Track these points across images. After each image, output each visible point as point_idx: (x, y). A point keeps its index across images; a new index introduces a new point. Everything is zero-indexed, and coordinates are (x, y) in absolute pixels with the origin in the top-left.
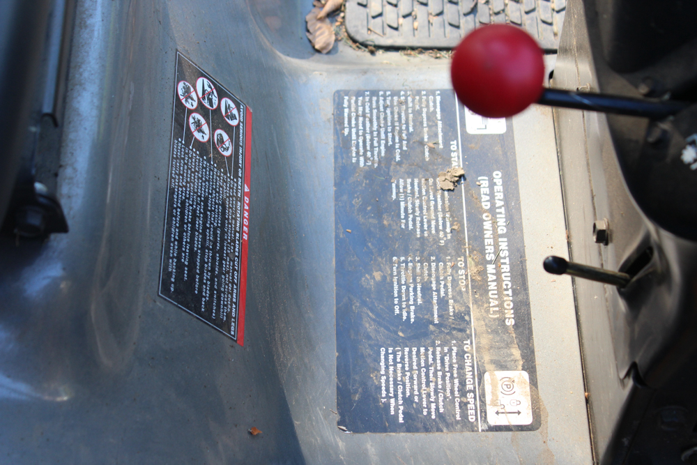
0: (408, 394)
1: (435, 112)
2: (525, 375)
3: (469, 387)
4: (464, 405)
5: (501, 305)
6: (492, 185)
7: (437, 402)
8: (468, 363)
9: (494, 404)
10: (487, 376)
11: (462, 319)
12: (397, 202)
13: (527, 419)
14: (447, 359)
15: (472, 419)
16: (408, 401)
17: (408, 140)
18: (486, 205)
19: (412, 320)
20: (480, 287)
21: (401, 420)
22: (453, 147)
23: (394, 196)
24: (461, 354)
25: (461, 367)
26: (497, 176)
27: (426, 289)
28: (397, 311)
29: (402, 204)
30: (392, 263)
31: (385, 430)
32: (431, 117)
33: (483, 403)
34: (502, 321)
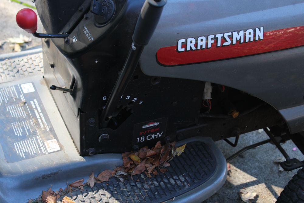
0: (25, 151)
1: (14, 90)
2: (55, 140)
3: (41, 145)
4: (41, 150)
5: (44, 127)
6: (34, 103)
7: (33, 151)
8: (39, 141)
9: (49, 147)
10: (45, 143)
11: (35, 132)
12: (9, 112)
13: (59, 149)
14: (33, 141)
15: (44, 152)
16: (25, 153)
17: (8, 98)
18: (34, 107)
19: (21, 135)
20: (37, 124)
21: (24, 157)
22: (21, 96)
23: (8, 110)
24: (37, 140)
25: (38, 142)
26: (35, 100)
27: (23, 128)
28: (16, 134)
29: (11, 112)
30: (12, 125)
31: (20, 160)
32: (13, 92)
33: (46, 148)
34: (46, 130)
